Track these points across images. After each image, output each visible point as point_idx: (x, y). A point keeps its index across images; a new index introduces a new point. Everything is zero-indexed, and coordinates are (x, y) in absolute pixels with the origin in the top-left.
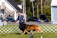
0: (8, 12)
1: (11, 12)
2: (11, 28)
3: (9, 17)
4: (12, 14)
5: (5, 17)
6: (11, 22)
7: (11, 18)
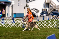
0: (53, 6)
1: (57, 6)
2: (56, 23)
3: (54, 11)
4: (57, 8)
5: (50, 11)
6: (56, 16)
7: (56, 12)
